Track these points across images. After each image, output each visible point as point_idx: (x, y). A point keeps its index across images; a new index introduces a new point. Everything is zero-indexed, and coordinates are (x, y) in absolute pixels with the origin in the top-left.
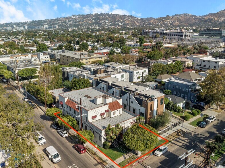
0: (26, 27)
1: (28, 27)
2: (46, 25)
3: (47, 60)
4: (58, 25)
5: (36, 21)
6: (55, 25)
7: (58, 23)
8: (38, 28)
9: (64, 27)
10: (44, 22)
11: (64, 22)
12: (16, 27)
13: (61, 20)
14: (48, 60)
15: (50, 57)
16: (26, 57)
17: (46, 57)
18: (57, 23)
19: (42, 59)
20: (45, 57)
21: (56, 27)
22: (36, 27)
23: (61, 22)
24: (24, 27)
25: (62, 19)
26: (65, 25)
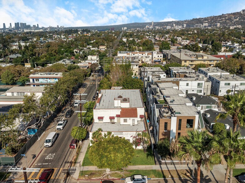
0: (185, 25)
1: (186, 26)
2: (207, 23)
3: (159, 59)
4: (220, 23)
5: (196, 19)
6: (216, 23)
7: (221, 21)
8: (197, 26)
9: (227, 25)
10: (206, 19)
11: (228, 19)
12: (175, 25)
13: (226, 17)
14: (161, 59)
15: (164, 56)
16: (142, 54)
17: (160, 56)
18: (219, 21)
19: (155, 57)
20: (158, 56)
21: (216, 25)
22: (194, 26)
23: (225, 19)
24: (183, 26)
25: (227, 15)
26: (229, 23)
